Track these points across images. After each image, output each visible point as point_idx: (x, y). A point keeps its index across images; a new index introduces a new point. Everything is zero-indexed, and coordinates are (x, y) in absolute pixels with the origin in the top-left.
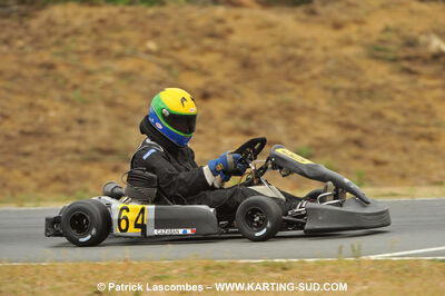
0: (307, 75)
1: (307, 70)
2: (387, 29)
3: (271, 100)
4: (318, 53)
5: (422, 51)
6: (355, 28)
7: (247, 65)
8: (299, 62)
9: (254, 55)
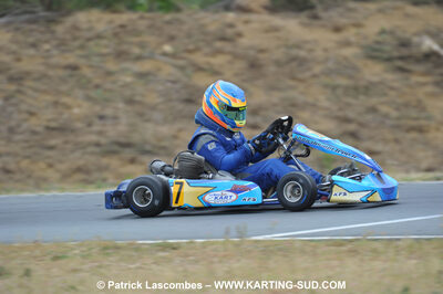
0: (308, 74)
1: (309, 69)
2: (383, 32)
4: (319, 53)
5: (414, 51)
6: (353, 31)
7: (254, 65)
8: (302, 62)
9: (261, 56)
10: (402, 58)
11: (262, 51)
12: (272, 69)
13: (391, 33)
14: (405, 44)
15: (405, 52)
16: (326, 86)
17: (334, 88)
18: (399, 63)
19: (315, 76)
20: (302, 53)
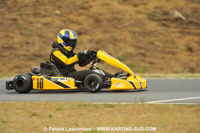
0: (122, 26)
4: (127, 16)
5: (171, 17)
7: (97, 21)
8: (119, 20)
9: (100, 17)
10: (165, 20)
11: (101, 14)
12: (106, 23)
14: (166, 13)
15: (166, 17)
16: (130, 32)
17: (134, 33)
18: (164, 22)
19: (125, 27)
20: (120, 16)
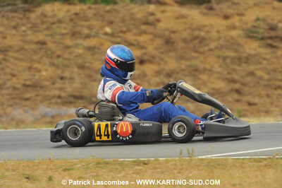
1: (207, 45)
2: (258, 19)
3: (184, 64)
6: (237, 18)
13: (264, 20)
